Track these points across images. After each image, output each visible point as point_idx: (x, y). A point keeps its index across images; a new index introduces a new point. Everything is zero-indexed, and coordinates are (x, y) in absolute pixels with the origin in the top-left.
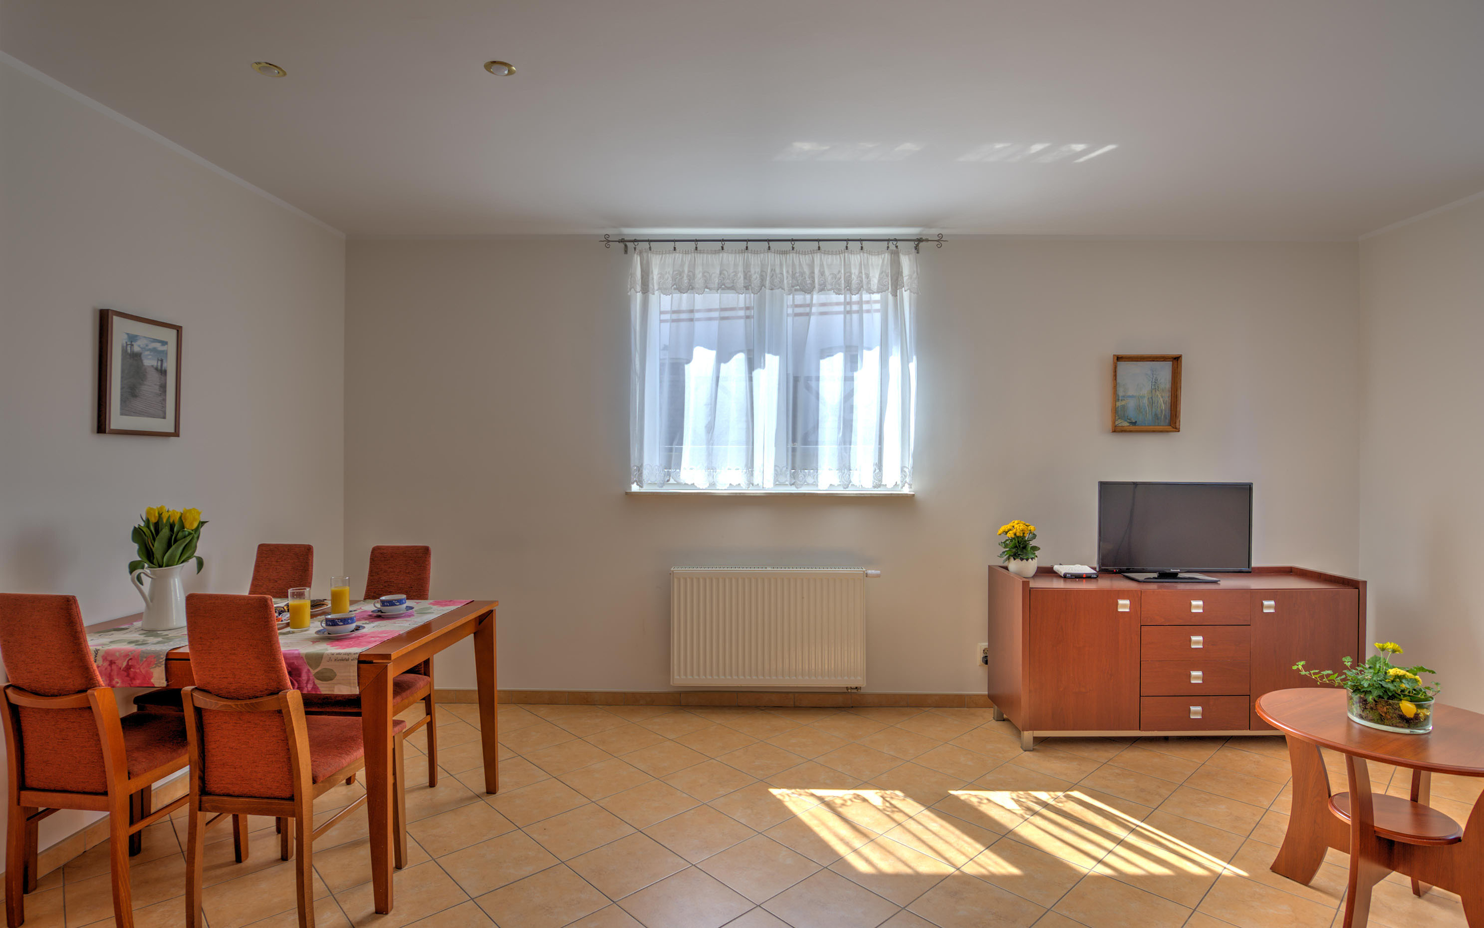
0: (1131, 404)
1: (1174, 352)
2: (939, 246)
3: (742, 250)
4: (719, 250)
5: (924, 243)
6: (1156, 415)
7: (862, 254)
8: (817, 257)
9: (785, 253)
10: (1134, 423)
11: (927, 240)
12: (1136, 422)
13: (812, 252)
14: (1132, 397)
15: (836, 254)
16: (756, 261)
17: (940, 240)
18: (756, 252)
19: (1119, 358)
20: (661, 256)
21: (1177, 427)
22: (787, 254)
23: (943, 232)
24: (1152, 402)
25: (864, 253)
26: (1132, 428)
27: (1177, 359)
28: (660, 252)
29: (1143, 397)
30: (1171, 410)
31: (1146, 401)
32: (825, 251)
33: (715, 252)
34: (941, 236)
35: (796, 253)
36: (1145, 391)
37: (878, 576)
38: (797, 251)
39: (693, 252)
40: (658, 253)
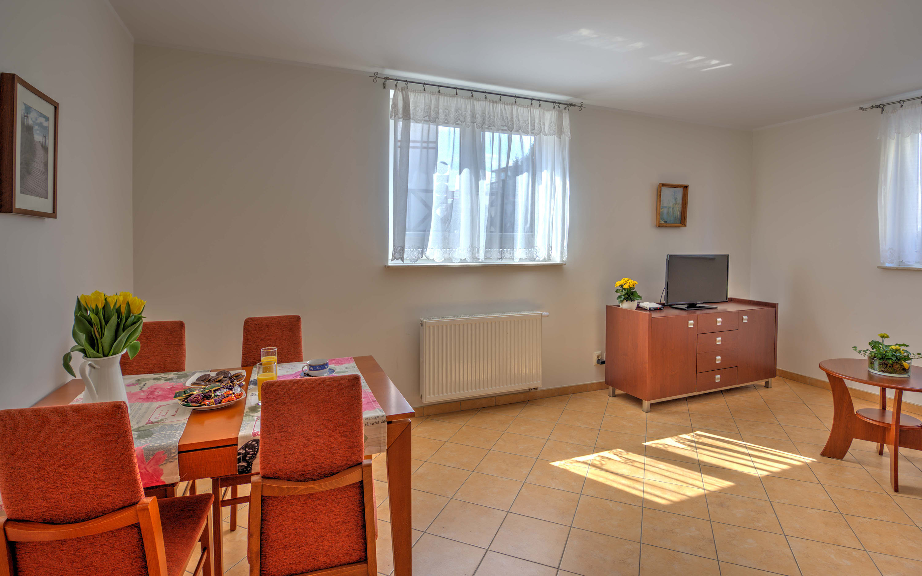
0: (665, 211)
1: (685, 184)
2: (580, 110)
3: (469, 97)
4: (455, 95)
5: (573, 107)
6: (675, 217)
7: (540, 109)
8: (515, 108)
9: (495, 102)
10: (666, 222)
11: (575, 106)
12: (667, 221)
13: (512, 104)
14: (666, 207)
15: (525, 107)
16: (480, 106)
17: (581, 106)
18: (478, 100)
19: (663, 185)
20: (414, 94)
21: (685, 224)
22: (497, 103)
23: (585, 102)
24: (674, 211)
25: (541, 108)
26: (665, 224)
27: (686, 187)
28: (414, 90)
29: (670, 207)
30: (682, 215)
31: (671, 210)
32: (519, 104)
33: (452, 96)
34: (582, 103)
35: (503, 103)
36: (671, 205)
37: (548, 316)
38: (503, 102)
39: (437, 93)
40: (412, 91)
